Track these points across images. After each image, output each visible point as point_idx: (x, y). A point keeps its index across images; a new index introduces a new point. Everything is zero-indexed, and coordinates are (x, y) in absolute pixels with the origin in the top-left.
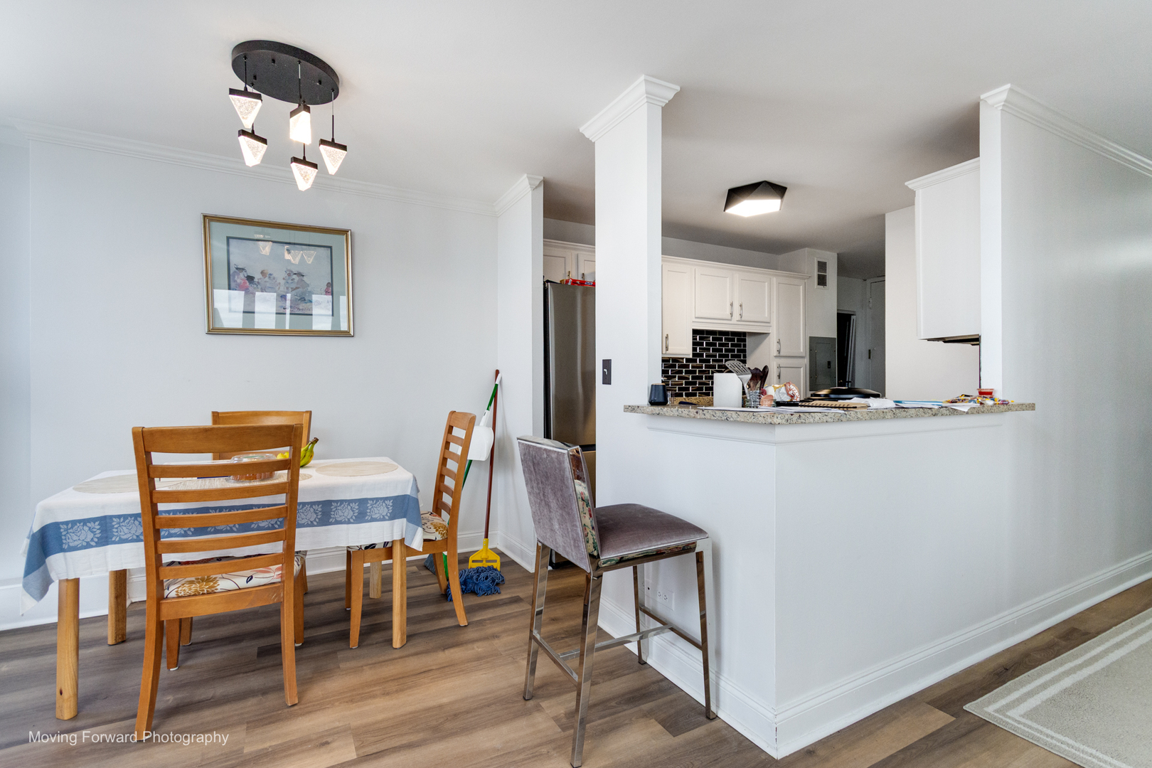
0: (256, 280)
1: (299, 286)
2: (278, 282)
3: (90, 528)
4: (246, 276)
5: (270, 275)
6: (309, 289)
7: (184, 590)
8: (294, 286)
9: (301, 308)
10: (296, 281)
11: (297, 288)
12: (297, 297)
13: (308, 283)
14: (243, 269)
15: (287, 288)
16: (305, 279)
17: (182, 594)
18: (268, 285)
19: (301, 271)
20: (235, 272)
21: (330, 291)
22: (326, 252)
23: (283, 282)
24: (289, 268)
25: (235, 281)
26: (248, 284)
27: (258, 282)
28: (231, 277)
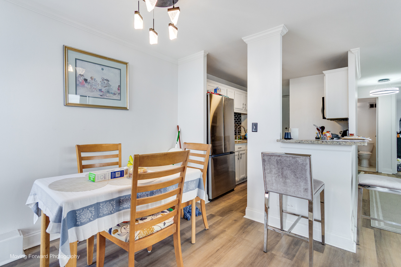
0: (88, 81)
1: (107, 86)
2: (98, 83)
3: (90, 211)
4: (84, 78)
5: (95, 79)
6: (111, 87)
7: (142, 235)
8: (105, 86)
9: (107, 96)
10: (106, 83)
11: (106, 86)
12: (106, 91)
13: (111, 84)
14: (83, 75)
15: (102, 86)
16: (109, 82)
17: (141, 237)
18: (94, 84)
19: (108, 79)
20: (79, 76)
21: (120, 89)
22: (118, 71)
23: (100, 83)
24: (103, 77)
25: (79, 81)
26: (85, 82)
27: (89, 82)
28: (77, 79)
